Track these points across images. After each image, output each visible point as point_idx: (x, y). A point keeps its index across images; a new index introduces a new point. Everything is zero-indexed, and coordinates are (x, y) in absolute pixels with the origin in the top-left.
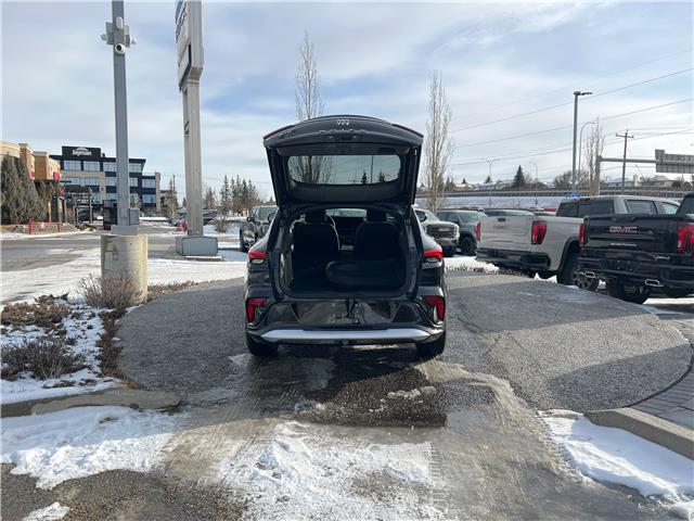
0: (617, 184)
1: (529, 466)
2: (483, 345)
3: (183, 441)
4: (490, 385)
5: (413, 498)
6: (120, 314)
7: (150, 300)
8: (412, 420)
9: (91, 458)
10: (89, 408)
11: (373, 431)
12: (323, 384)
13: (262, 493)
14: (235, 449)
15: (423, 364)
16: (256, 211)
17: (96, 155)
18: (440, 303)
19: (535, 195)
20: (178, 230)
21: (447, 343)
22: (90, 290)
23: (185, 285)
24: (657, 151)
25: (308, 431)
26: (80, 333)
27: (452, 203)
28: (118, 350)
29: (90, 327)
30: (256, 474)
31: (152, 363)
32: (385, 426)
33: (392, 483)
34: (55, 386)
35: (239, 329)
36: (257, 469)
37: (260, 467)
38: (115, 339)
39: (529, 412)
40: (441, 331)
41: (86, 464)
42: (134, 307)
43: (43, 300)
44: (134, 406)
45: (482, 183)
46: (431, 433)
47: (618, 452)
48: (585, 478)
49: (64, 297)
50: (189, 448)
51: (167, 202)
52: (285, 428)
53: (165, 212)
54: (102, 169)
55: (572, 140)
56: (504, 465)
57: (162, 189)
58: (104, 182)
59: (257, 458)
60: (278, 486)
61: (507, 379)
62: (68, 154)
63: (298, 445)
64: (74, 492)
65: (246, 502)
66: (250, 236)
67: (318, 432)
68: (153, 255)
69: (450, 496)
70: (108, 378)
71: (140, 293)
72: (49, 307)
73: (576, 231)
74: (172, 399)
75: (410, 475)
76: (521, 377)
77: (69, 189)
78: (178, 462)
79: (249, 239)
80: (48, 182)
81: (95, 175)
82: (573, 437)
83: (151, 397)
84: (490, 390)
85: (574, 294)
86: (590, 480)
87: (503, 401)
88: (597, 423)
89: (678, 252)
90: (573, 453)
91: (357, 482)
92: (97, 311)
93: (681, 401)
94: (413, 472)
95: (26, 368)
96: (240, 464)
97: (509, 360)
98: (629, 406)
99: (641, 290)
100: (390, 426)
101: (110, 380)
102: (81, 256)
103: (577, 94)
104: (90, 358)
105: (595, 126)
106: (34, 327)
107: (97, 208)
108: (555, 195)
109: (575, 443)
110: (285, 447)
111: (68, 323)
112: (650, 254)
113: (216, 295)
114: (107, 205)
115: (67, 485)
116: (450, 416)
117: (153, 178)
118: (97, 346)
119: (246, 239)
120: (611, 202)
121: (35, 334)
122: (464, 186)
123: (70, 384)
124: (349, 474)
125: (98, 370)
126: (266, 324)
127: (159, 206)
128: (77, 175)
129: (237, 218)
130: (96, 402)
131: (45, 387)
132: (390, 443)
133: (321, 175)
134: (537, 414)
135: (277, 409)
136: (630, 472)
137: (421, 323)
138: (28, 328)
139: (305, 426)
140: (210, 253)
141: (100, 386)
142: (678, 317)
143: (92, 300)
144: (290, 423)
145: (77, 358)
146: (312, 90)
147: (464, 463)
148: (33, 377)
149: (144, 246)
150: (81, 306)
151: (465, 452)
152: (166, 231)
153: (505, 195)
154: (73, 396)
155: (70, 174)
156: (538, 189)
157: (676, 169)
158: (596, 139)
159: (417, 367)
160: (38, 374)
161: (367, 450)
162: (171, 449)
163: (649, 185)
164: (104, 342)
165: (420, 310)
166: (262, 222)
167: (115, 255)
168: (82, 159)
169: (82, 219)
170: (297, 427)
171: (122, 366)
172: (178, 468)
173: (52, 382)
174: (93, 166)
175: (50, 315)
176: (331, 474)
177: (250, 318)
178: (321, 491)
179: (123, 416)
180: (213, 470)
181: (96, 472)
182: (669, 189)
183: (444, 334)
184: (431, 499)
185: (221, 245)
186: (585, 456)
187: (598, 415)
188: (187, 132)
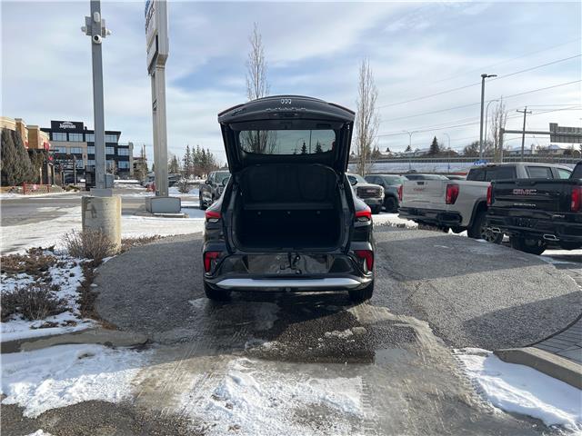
0: (517, 152)
1: (447, 398)
2: (406, 291)
3: (150, 375)
4: (413, 326)
5: (348, 427)
6: (98, 263)
7: (122, 251)
8: (346, 356)
9: (70, 390)
10: (69, 346)
11: (312, 367)
12: (269, 325)
13: (217, 422)
14: (193, 382)
15: (355, 308)
16: (213, 175)
17: (79, 128)
18: (369, 256)
19: (448, 161)
20: (147, 191)
21: (375, 289)
22: (73, 243)
23: (153, 238)
24: (551, 124)
25: (257, 366)
26: (64, 280)
27: (378, 167)
28: (95, 295)
29: (72, 275)
30: (211, 405)
31: (125, 306)
32: (322, 362)
33: (328, 413)
34: (41, 327)
35: (198, 276)
36: (212, 400)
37: (215, 398)
38: (93, 285)
39: (445, 350)
40: (370, 280)
41: (67, 396)
42: (110, 258)
43: (33, 251)
44: (108, 344)
45: (403, 151)
46: (362, 368)
47: (523, 386)
48: (496, 410)
49: (51, 249)
50: (155, 381)
51: (139, 167)
52: (236, 364)
53: (137, 175)
54: (84, 140)
55: (480, 115)
56: (425, 398)
57: (134, 156)
58: (86, 151)
59: (212, 390)
60: (231, 415)
61: (427, 320)
62: (56, 127)
63: (248, 379)
64: (56, 420)
65: (203, 430)
66: (208, 197)
67: (265, 367)
68: (125, 212)
69: (379, 425)
70: (86, 320)
71: (115, 246)
72: (38, 258)
73: (485, 192)
74: (141, 338)
75: (344, 407)
76: (439, 320)
77: (58, 156)
78: (145, 394)
79: (207, 199)
80: (39, 151)
81: (77, 144)
82: (485, 373)
83: (122, 336)
84: (412, 330)
85: (483, 247)
86: (500, 411)
87: (423, 340)
88: (505, 360)
89: (571, 211)
90: (485, 387)
91: (299, 412)
92: (78, 261)
93: (576, 340)
94: (346, 404)
95: (17, 311)
96: (198, 395)
97: (428, 304)
98: (531, 345)
99: (540, 242)
100: (327, 362)
101: (88, 322)
102: (66, 213)
103: (484, 76)
104: (72, 302)
105: (499, 103)
106: (25, 275)
107: (80, 172)
108: (465, 161)
109: (486, 378)
110: (236, 381)
111: (54, 271)
112: (548, 213)
113: (178, 247)
114: (88, 170)
115: (50, 413)
116: (378, 354)
117: (127, 147)
118: (77, 291)
119: (204, 199)
120: (514, 168)
121: (25, 281)
122: (387, 153)
123: (54, 325)
124: (291, 405)
125: (78, 312)
126: (220, 274)
127: (132, 170)
128: (63, 144)
129: (197, 181)
130: (76, 341)
131: (33, 328)
132: (327, 377)
133: (267, 145)
134: (453, 351)
135: (230, 347)
136: (534, 405)
137: (353, 274)
138: (20, 276)
139: (254, 362)
140: (174, 210)
141: (80, 327)
142: (572, 267)
143: (75, 251)
144: (241, 359)
145: (60, 303)
146: (260, 74)
147: (390, 395)
148: (23, 319)
149: (118, 206)
150: (65, 257)
151: (391, 385)
152: (138, 192)
153: (423, 161)
154: (56, 336)
155: (58, 144)
156: (451, 156)
157: (567, 139)
158: (500, 114)
159: (350, 310)
160: (28, 316)
161: (307, 384)
162: (139, 382)
163: (544, 153)
164: (84, 288)
165: (352, 262)
166: (218, 185)
167: (93, 213)
168: (68, 131)
169: (67, 182)
170: (247, 363)
171: (99, 309)
172: (145, 399)
173: (38, 323)
174: (77, 137)
175: (38, 264)
176: (276, 405)
177: (207, 268)
178: (268, 420)
179: (99, 353)
180: (174, 401)
181: (75, 403)
182: (560, 156)
183: (372, 282)
184: (363, 428)
185: (183, 204)
186: (495, 389)
187: (506, 353)
188: (155, 109)
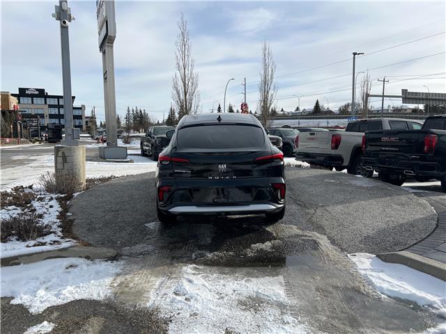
0: (378, 111)
1: (346, 289)
2: (307, 213)
3: (123, 279)
4: (315, 239)
5: (277, 312)
6: (70, 197)
7: (87, 189)
8: (269, 261)
9: (64, 292)
10: (58, 259)
11: (245, 270)
12: (209, 240)
13: (180, 311)
14: (158, 283)
15: (271, 227)
16: (151, 130)
17: (41, 93)
18: (282, 187)
19: (327, 118)
20: (99, 143)
21: (286, 211)
22: (48, 182)
23: (110, 178)
24: (403, 90)
25: (204, 271)
26: (46, 211)
27: (277, 124)
28: (72, 221)
29: (51, 207)
30: (174, 299)
31: (95, 229)
32: (252, 266)
33: (262, 302)
34: (34, 246)
35: (152, 207)
36: (174, 296)
37: (176, 294)
38: (68, 214)
39: (341, 255)
40: (282, 205)
41: (61, 296)
42: (78, 193)
43: (16, 189)
44: (88, 258)
45: (293, 111)
46: (282, 270)
47: (401, 279)
48: (383, 296)
49: (31, 187)
50: (128, 283)
51: (89, 124)
52: (188, 269)
53: (89, 130)
54: (46, 103)
55: (352, 87)
56: (331, 289)
57: (86, 115)
58: (47, 111)
59: (173, 289)
60: (190, 306)
61: (325, 234)
62: (23, 93)
63: (199, 280)
64: (56, 314)
65: (171, 317)
66: (147, 146)
67: (210, 271)
69: (300, 310)
71: (81, 184)
72: (22, 194)
73: (360, 140)
74: (112, 252)
75: (273, 297)
76: (334, 233)
77: (24, 116)
78: (122, 293)
79: (147, 148)
80: (10, 112)
81: (41, 106)
82: (372, 270)
83: (98, 251)
84: (315, 242)
85: (360, 181)
86: (386, 297)
87: (324, 248)
88: (385, 260)
89: (424, 153)
90: (374, 280)
91: (241, 303)
92: (54, 196)
93: (434, 246)
94: (275, 295)
95: (13, 234)
96: (163, 293)
97: (324, 223)
98: (403, 250)
99: (400, 177)
100: (256, 266)
101: (69, 241)
102: (35, 160)
103: (355, 54)
104: (54, 226)
105: (366, 74)
106: (14, 207)
107: (43, 128)
108: (340, 118)
109: (373, 274)
110: (190, 281)
111: (36, 204)
112: (406, 155)
114: (50, 126)
115: (51, 310)
116: (288, 257)
117: (80, 108)
118: (58, 218)
119: (145, 148)
120: (380, 123)
121: (16, 212)
122: (282, 112)
123: (44, 244)
124: (233, 297)
125: (60, 234)
126: (171, 203)
127: (84, 127)
128: (28, 106)
129: (137, 134)
131: (28, 246)
132: (257, 277)
133: (193, 105)
134: (347, 256)
135: (181, 257)
136: (410, 291)
137: (271, 201)
138: (10, 208)
139: (201, 267)
140: (122, 157)
141: (65, 245)
143: (50, 188)
144: (191, 266)
145: (46, 227)
146: (186, 52)
147: (306, 288)
148: (18, 240)
149: (83, 153)
150: (43, 193)
151: (305, 281)
152: (90, 143)
153: (308, 119)
154: (47, 252)
155: (25, 106)
156: (329, 114)
157: (414, 101)
158: (366, 83)
159: (268, 229)
160: (22, 238)
161: (243, 282)
162: (116, 285)
163: (397, 112)
164: (62, 216)
165: (270, 192)
166: (156, 137)
167: (64, 159)
168: (32, 96)
169: (33, 136)
170: (196, 268)
171: (75, 231)
172: (122, 297)
173: (32, 243)
174: (40, 101)
175: (22, 198)
176: (223, 298)
178: (218, 309)
179: (81, 264)
180: (145, 297)
181: (69, 301)
182: (410, 114)
183: (283, 209)
184: (289, 312)
185: (129, 152)
186: (381, 281)
187: (385, 256)
188: (105, 79)
